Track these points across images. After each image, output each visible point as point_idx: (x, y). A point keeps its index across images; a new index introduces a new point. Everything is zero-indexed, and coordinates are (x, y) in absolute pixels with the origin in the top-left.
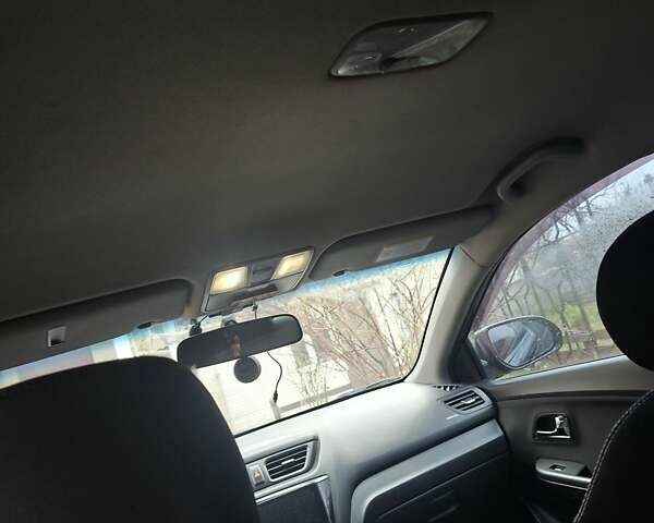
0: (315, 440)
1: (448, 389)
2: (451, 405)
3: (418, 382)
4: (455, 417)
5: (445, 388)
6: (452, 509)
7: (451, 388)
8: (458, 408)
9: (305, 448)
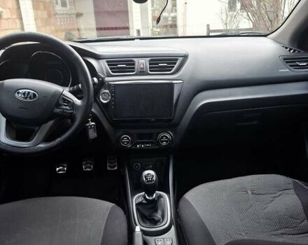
0: (185, 57)
1: (292, 51)
2: (287, 62)
3: (275, 40)
4: (286, 71)
5: (290, 49)
6: (255, 123)
7: (294, 51)
8: (291, 66)
9: (177, 60)
